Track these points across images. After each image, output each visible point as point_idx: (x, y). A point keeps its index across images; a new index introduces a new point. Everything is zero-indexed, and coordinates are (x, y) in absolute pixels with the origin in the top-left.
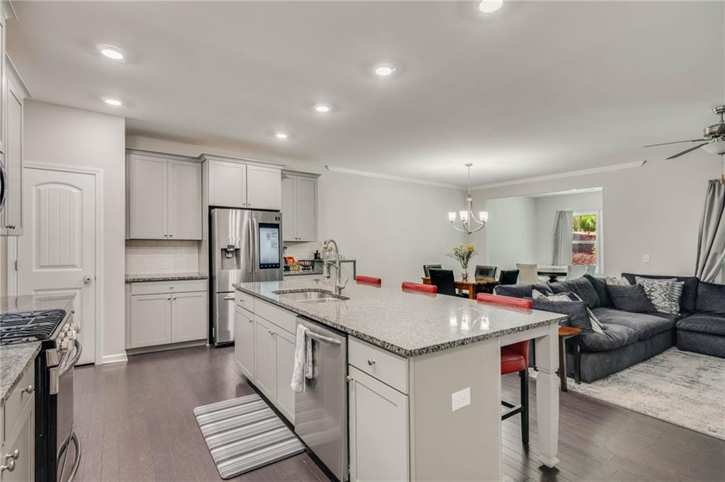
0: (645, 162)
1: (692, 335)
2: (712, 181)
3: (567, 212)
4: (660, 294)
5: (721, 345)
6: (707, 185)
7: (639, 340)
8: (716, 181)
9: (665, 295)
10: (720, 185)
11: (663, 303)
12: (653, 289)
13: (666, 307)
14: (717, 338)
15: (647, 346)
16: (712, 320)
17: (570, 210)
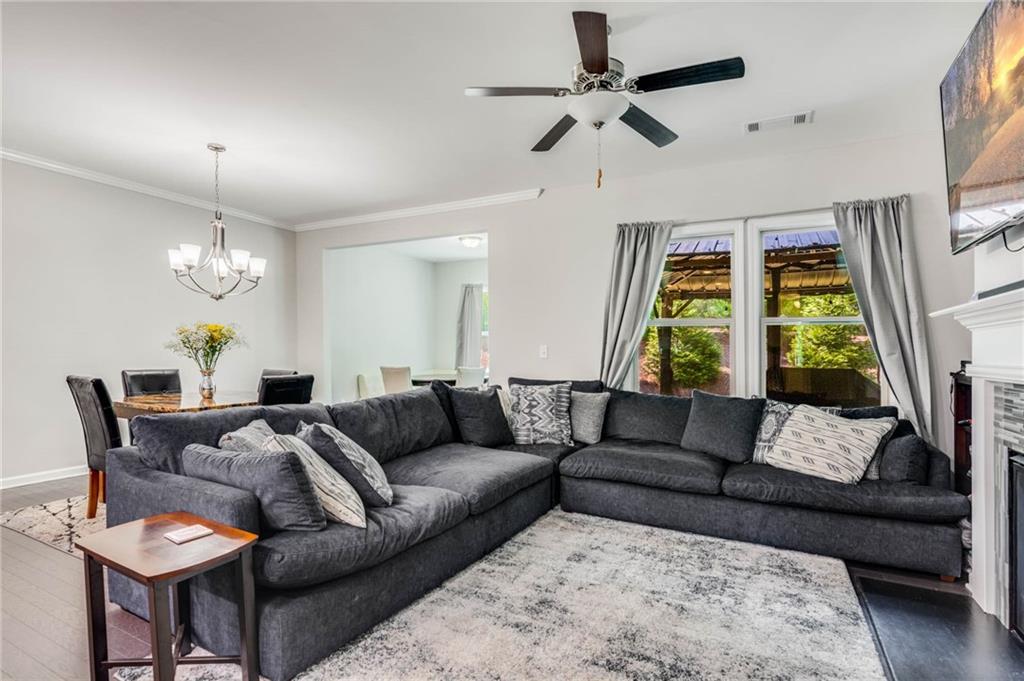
0: (542, 191)
1: (580, 484)
2: (621, 226)
3: (477, 286)
4: (544, 410)
5: (615, 498)
6: (615, 231)
7: (471, 515)
8: (626, 225)
9: (551, 411)
10: (630, 231)
11: (550, 426)
12: (534, 403)
13: (554, 433)
14: (611, 486)
15: (491, 522)
16: (605, 454)
17: (478, 283)
